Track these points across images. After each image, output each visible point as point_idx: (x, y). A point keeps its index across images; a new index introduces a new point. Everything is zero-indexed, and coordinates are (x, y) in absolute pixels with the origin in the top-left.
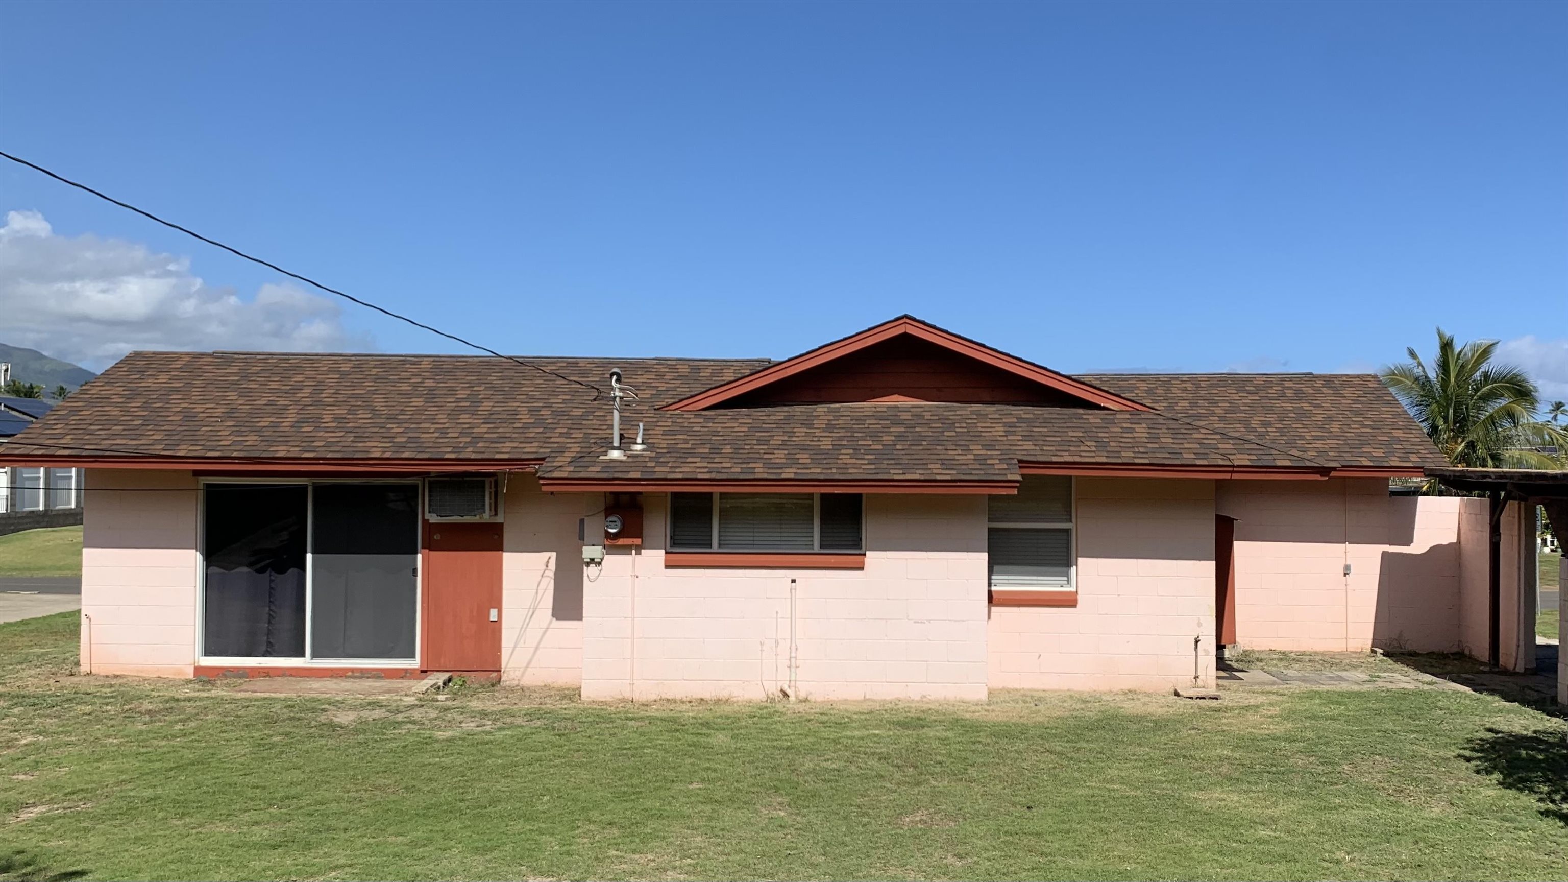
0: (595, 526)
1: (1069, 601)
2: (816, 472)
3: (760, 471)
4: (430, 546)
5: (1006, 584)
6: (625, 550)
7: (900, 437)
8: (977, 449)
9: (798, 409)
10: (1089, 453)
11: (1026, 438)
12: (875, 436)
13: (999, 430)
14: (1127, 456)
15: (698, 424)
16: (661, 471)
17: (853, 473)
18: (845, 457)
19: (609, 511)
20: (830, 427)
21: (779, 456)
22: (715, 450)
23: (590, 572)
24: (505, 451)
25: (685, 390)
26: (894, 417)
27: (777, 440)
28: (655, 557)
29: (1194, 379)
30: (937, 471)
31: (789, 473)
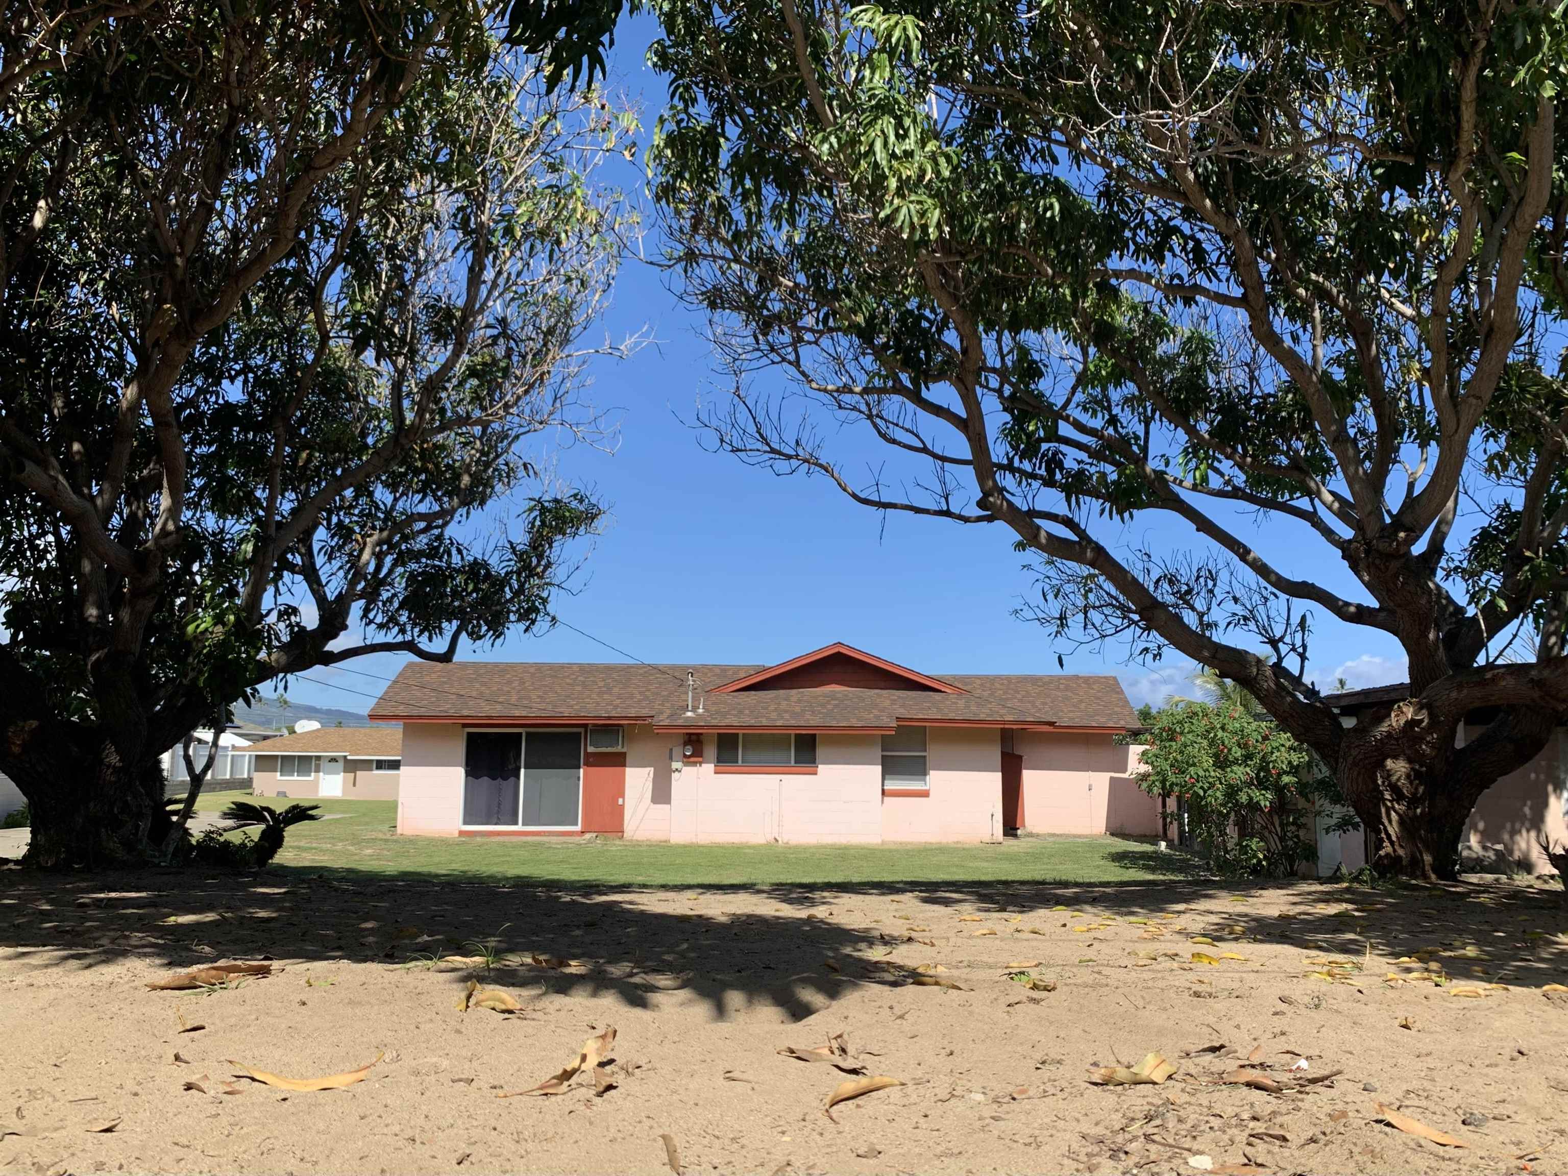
0: (677, 751)
1: (925, 794)
2: (793, 722)
3: (765, 722)
4: (587, 764)
5: (893, 785)
6: (694, 764)
7: (836, 706)
8: (876, 712)
9: (782, 692)
10: (933, 714)
11: (901, 706)
12: (823, 706)
13: (888, 702)
14: (951, 716)
15: (730, 699)
16: (714, 722)
17: (812, 723)
18: (808, 716)
19: (685, 744)
20: (799, 701)
21: (774, 715)
22: (741, 712)
23: (675, 776)
24: (632, 712)
25: (719, 682)
26: (833, 696)
27: (772, 707)
28: (708, 768)
29: (1009, 679)
30: (854, 722)
31: (779, 723)
